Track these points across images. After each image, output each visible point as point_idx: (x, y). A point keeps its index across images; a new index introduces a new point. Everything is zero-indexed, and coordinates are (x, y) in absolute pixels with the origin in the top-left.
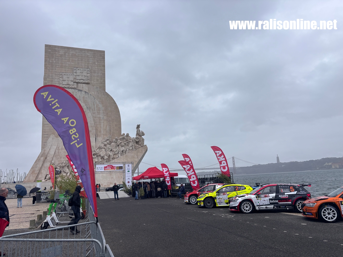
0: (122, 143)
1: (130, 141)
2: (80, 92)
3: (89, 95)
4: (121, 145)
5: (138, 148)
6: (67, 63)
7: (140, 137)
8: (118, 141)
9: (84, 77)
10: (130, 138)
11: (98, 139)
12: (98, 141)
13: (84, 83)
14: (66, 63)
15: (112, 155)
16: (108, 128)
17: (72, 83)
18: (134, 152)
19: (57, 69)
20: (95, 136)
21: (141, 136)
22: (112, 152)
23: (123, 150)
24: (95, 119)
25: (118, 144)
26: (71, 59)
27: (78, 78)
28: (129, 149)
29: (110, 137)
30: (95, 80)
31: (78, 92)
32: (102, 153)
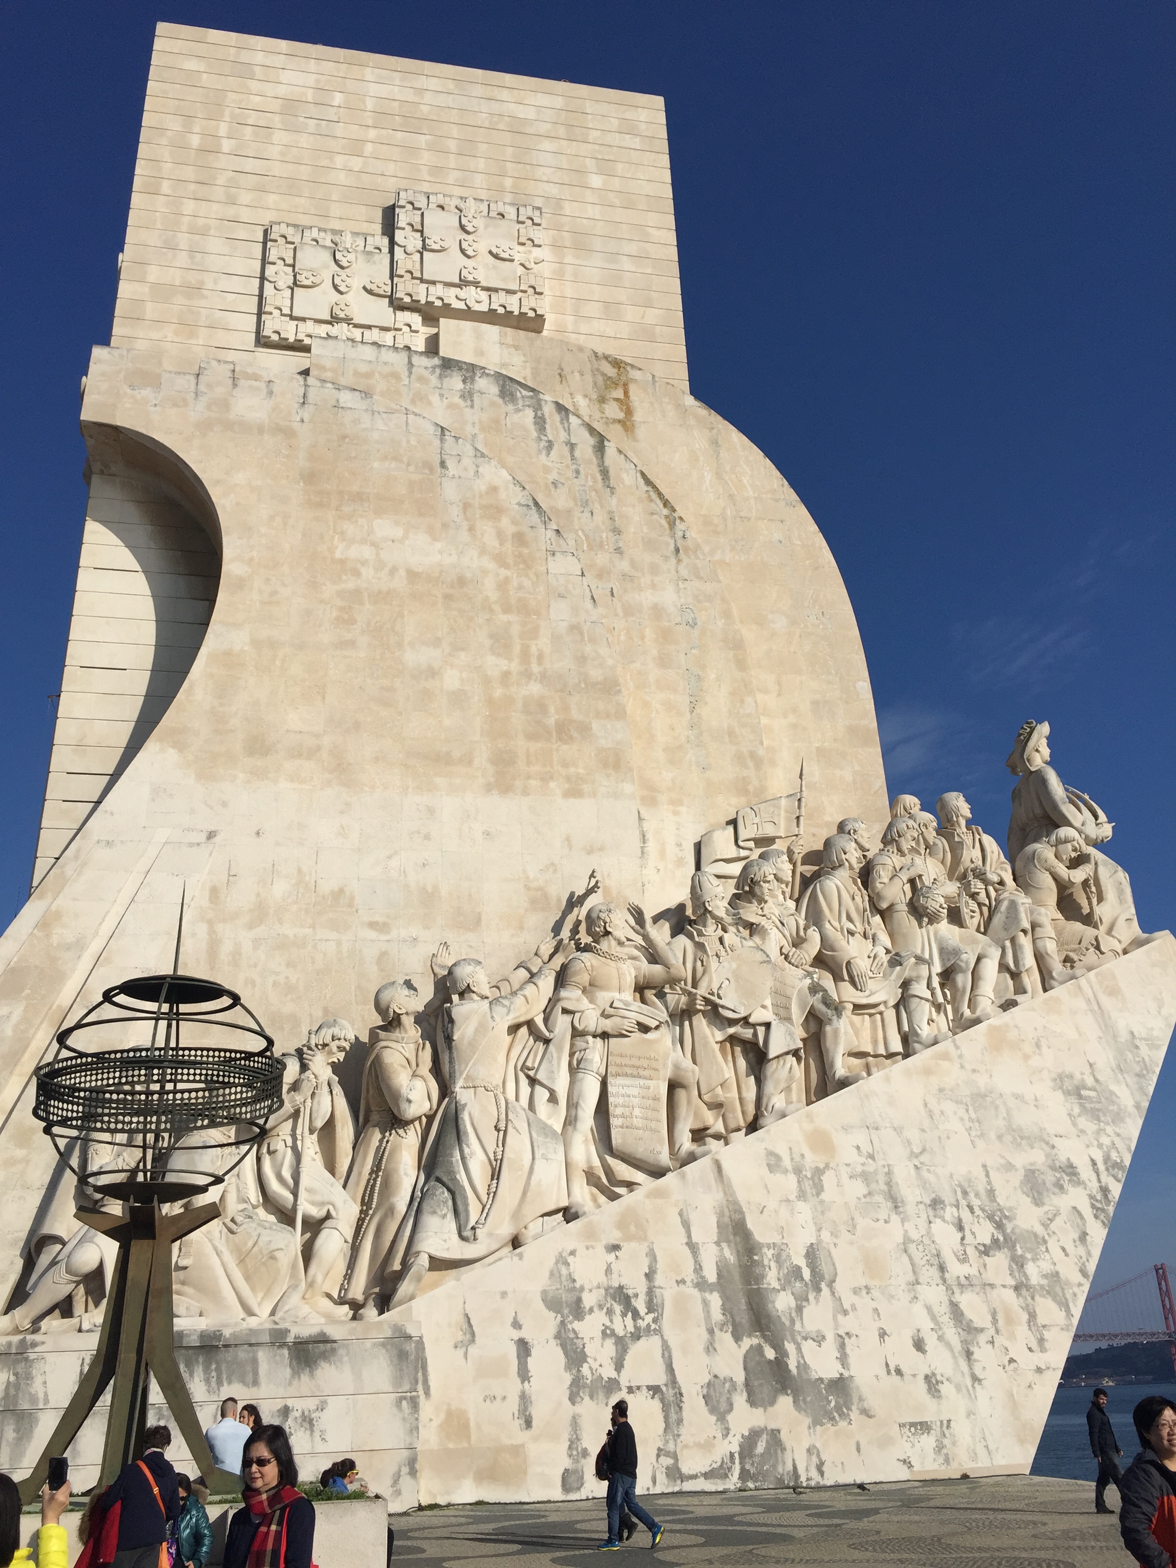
1: (992, 877)
2: (455, 382)
3: (548, 410)
4: (918, 911)
5: (1092, 957)
6: (339, 160)
8: (880, 859)
9: (494, 267)
13: (490, 317)
14: (325, 163)
17: (381, 312)
19: (245, 198)
20: (630, 788)
26: (372, 134)
27: (434, 266)
28: (1003, 963)
29: (785, 809)
30: (593, 309)
31: (441, 377)
32: (733, 981)
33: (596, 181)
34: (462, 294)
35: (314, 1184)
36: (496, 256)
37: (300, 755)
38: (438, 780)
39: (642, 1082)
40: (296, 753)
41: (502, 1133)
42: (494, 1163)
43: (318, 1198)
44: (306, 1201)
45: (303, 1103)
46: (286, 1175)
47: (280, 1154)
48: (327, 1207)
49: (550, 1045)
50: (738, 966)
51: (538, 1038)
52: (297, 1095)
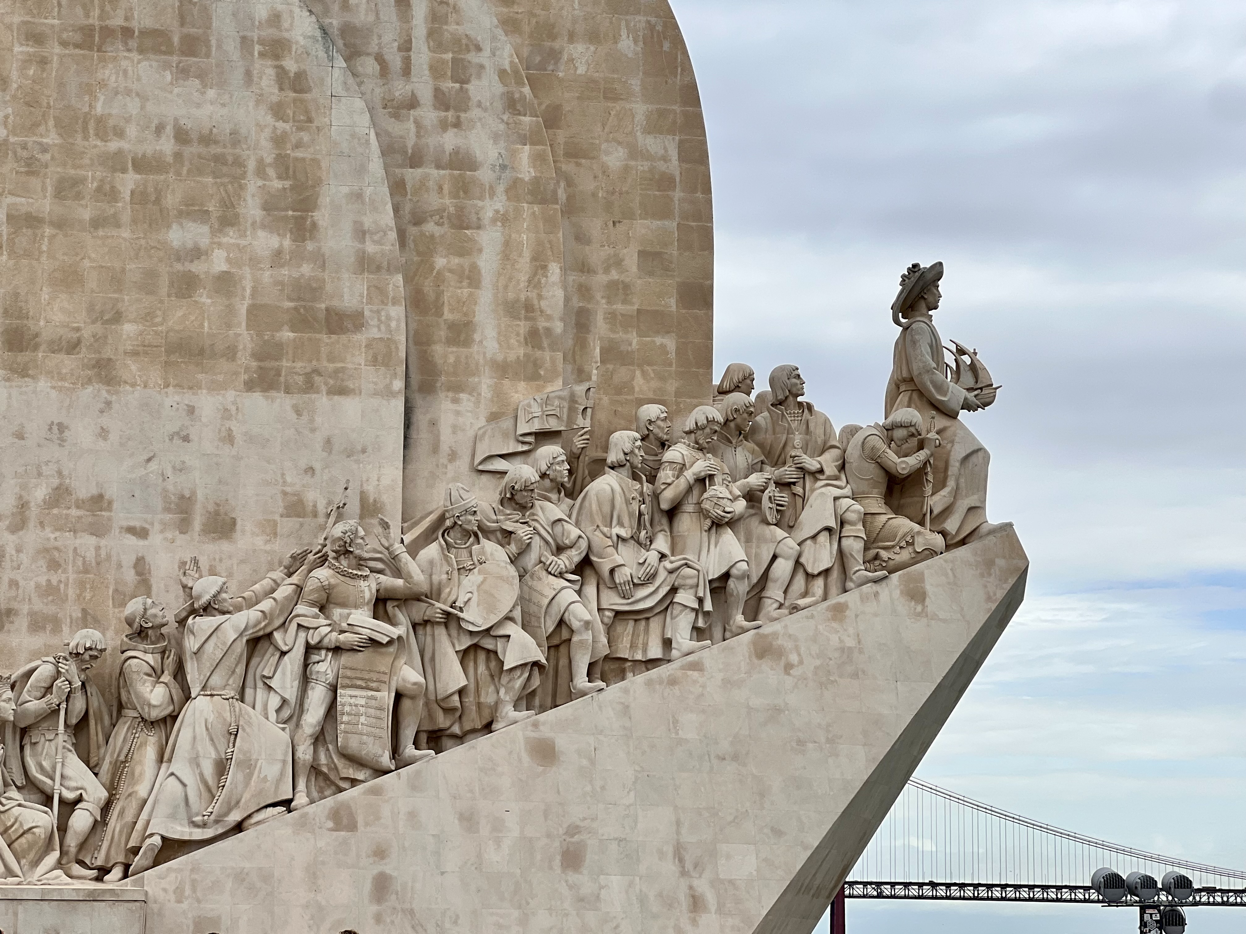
0: (718, 490)
1: (812, 464)
4: (702, 513)
5: (905, 555)
7: (941, 422)
8: (671, 455)
10: (818, 432)
11: (433, 423)
12: (435, 449)
15: (587, 624)
16: (560, 294)
18: (864, 599)
20: (399, 384)
21: (953, 416)
22: (591, 590)
23: (726, 576)
24: (412, 175)
25: (668, 497)
28: (798, 564)
29: (573, 400)
32: (476, 594)
35: (68, 772)
37: (60, 350)
38: (200, 376)
39: (370, 693)
40: (56, 347)
41: (233, 737)
42: (225, 761)
43: (73, 784)
44: (61, 784)
45: (59, 705)
46: (45, 764)
47: (39, 747)
48: (79, 792)
49: (286, 657)
50: (485, 580)
51: (277, 648)
52: (53, 699)
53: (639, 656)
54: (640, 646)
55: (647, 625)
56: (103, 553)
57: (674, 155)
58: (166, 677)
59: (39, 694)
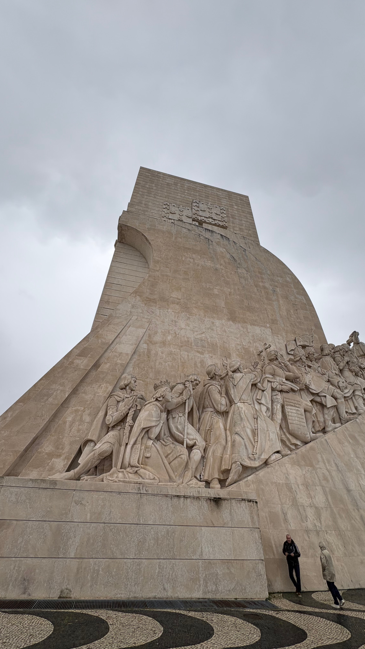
9: (216, 216)
14: (176, 194)
17: (190, 221)
27: (201, 213)
30: (237, 229)
31: (205, 232)
32: (312, 381)
33: (236, 207)
34: (208, 219)
35: (190, 431)
36: (216, 214)
37: (175, 303)
38: (214, 315)
39: (297, 408)
41: (256, 419)
42: (255, 430)
43: (192, 437)
44: (187, 437)
45: (186, 400)
46: (179, 427)
47: (176, 419)
48: (194, 441)
49: (265, 392)
50: (313, 377)
51: (260, 389)
52: (184, 397)
53: (351, 412)
54: (349, 408)
55: (348, 402)
56: (190, 358)
57: (304, 299)
58: (223, 395)
59: (177, 396)
